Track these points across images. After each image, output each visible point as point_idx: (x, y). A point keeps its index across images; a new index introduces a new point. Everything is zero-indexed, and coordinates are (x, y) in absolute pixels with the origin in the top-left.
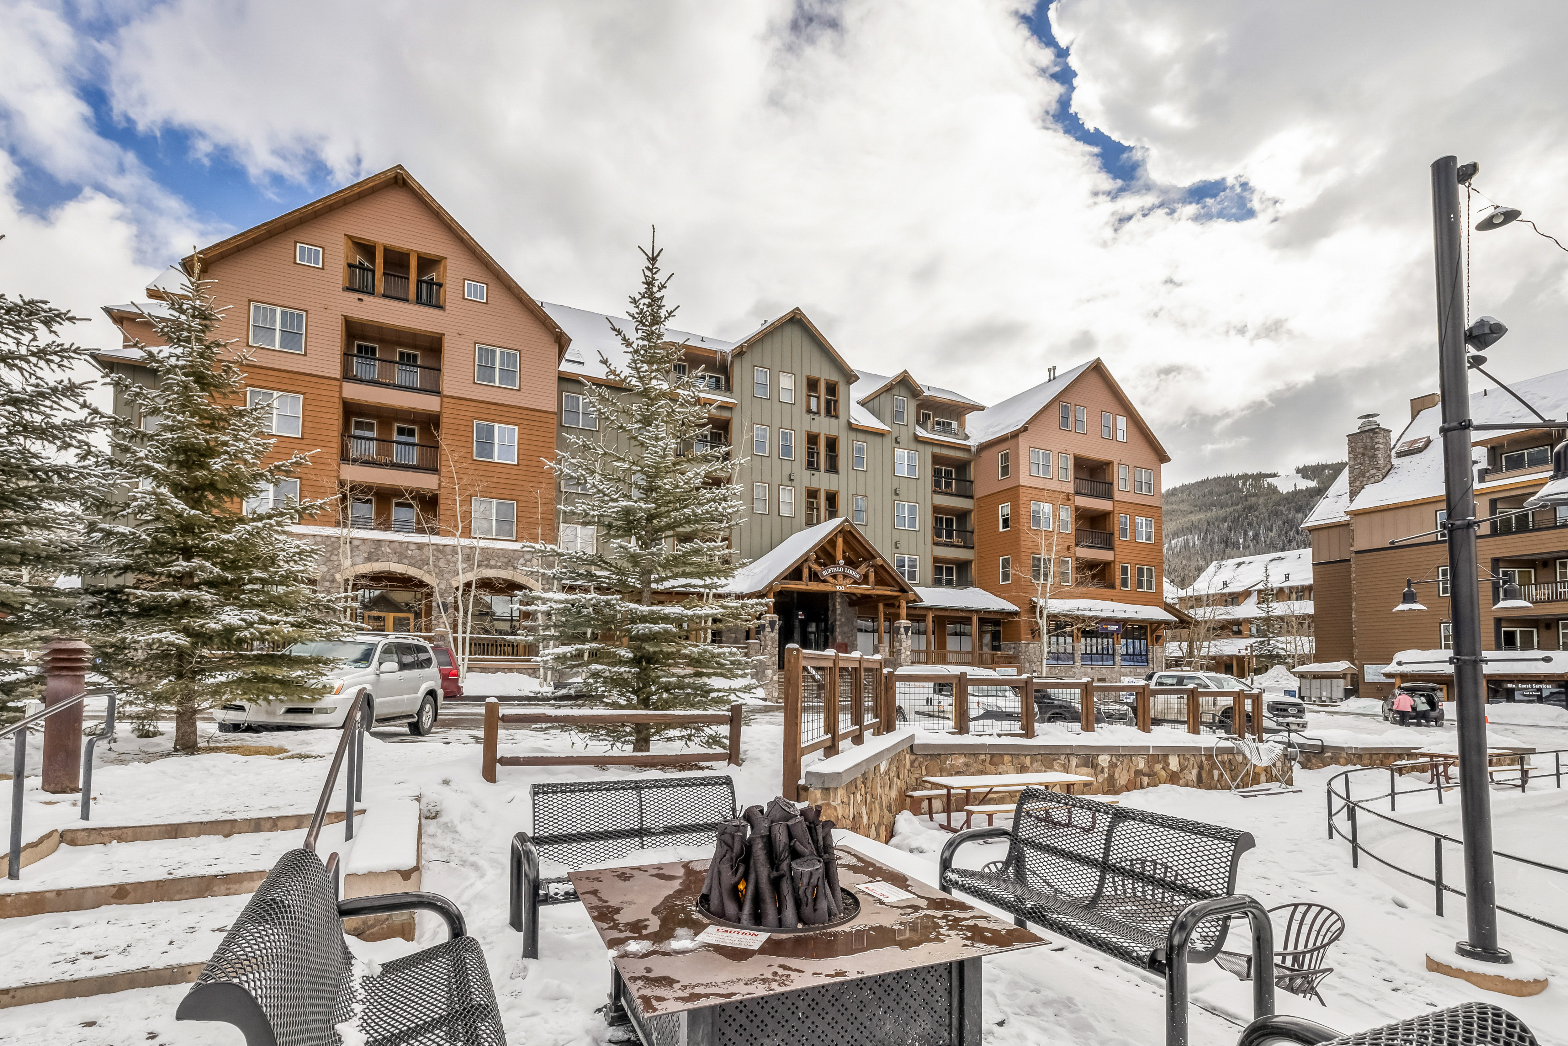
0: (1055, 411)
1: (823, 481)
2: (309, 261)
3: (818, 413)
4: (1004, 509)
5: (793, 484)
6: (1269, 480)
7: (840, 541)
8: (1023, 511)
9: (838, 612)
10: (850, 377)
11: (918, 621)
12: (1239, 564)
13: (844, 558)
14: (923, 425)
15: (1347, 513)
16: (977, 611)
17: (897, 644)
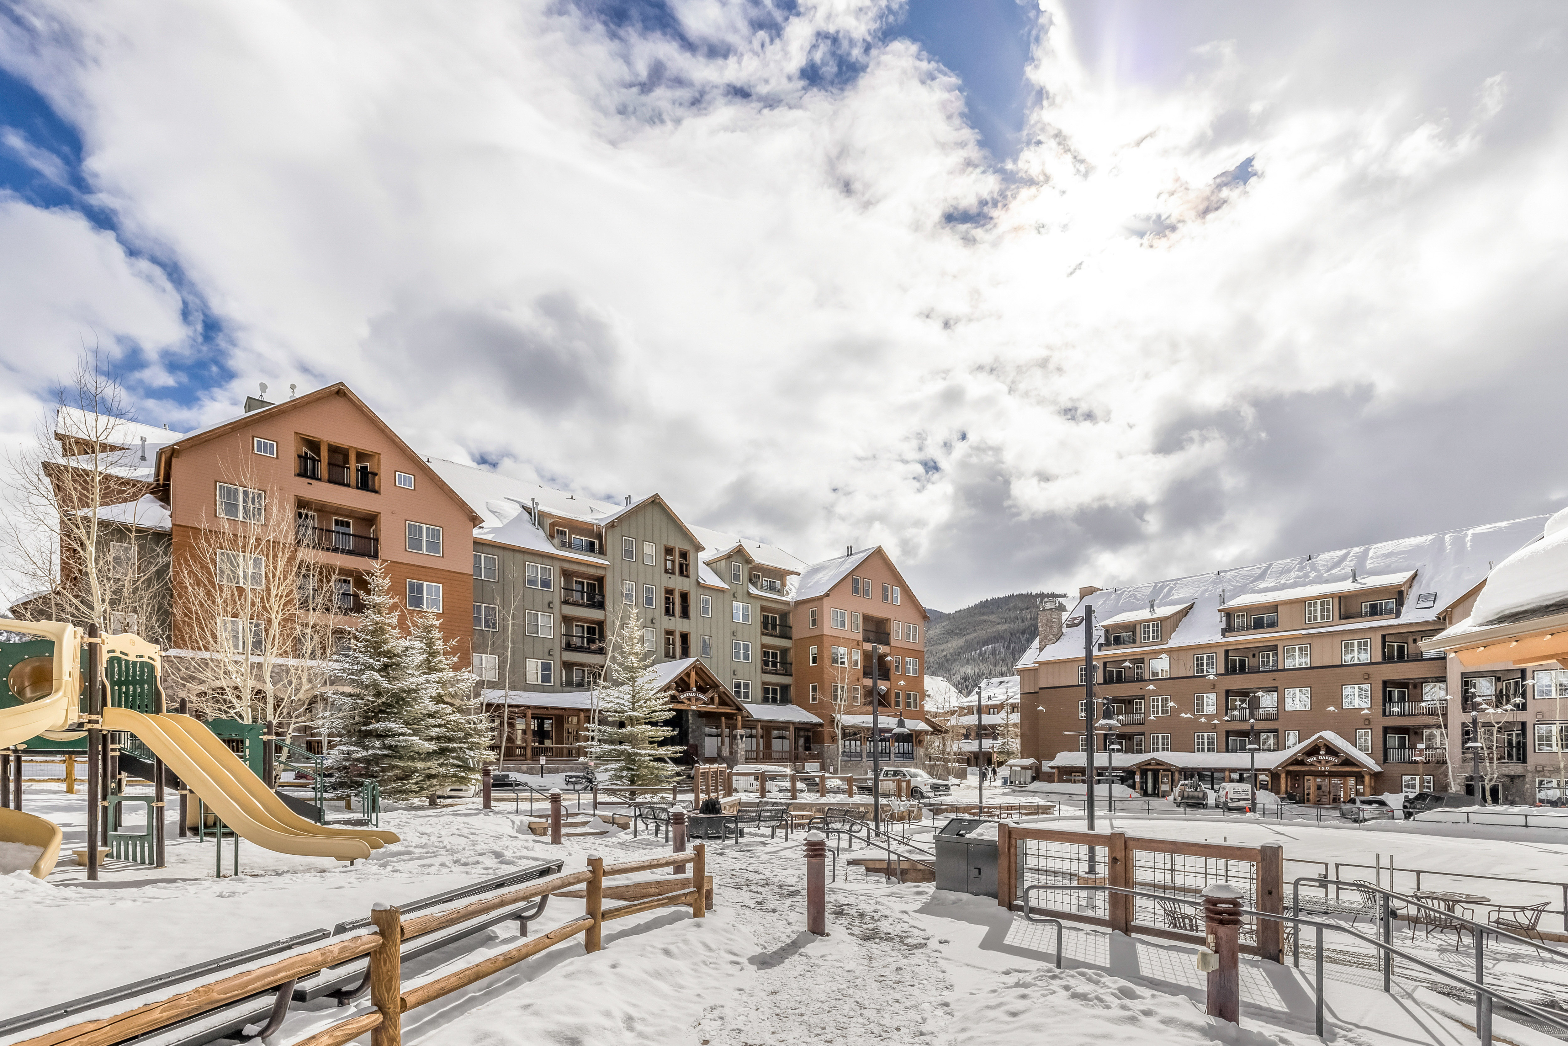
0: (850, 581)
1: (678, 624)
2: (265, 452)
3: (673, 573)
4: (813, 650)
5: (655, 626)
6: (1060, 599)
7: (693, 674)
8: (825, 655)
9: (690, 721)
10: (699, 548)
11: (751, 728)
12: (1001, 683)
13: (696, 686)
14: (754, 584)
15: (1035, 663)
16: (793, 723)
17: (734, 747)
